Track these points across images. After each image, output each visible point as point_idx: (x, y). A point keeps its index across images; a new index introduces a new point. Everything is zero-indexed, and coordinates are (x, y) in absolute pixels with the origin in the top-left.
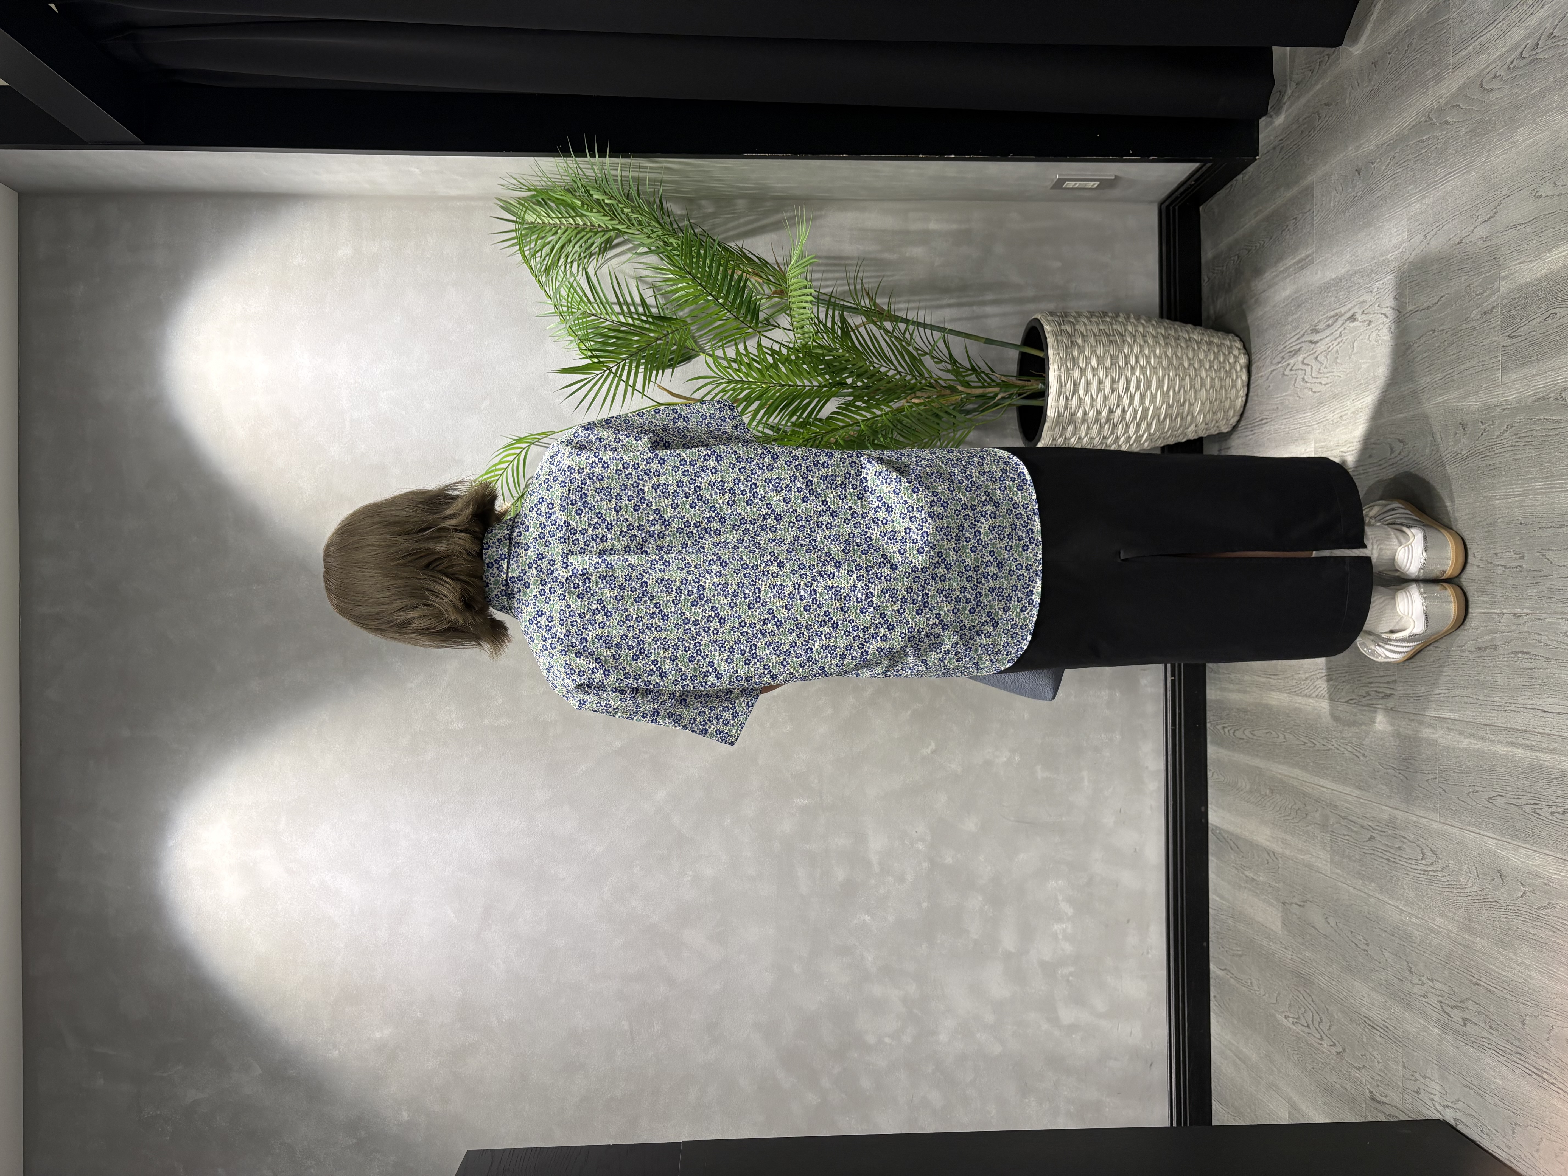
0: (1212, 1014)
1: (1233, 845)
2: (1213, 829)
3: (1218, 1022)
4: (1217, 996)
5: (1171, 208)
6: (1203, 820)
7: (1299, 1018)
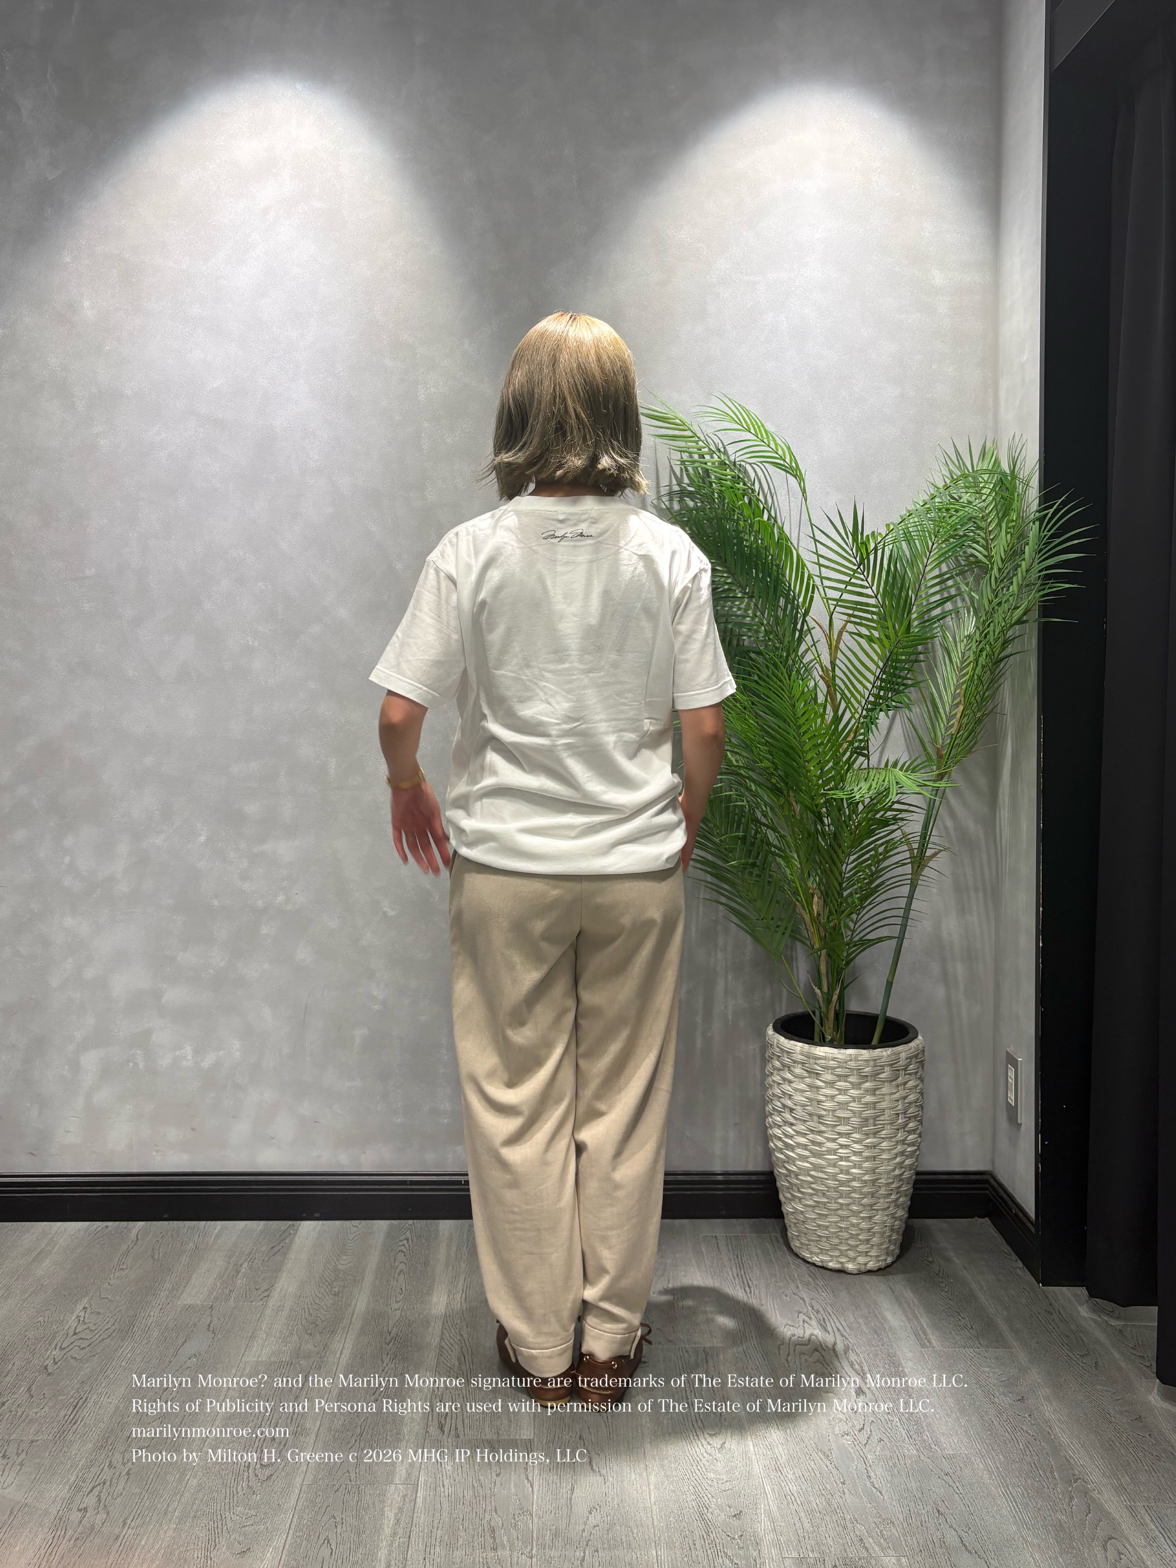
0: (87, 1223)
1: (276, 1249)
2: (294, 1226)
3: (79, 1230)
4: (108, 1230)
5: (987, 1186)
6: (304, 1215)
7: (85, 1323)
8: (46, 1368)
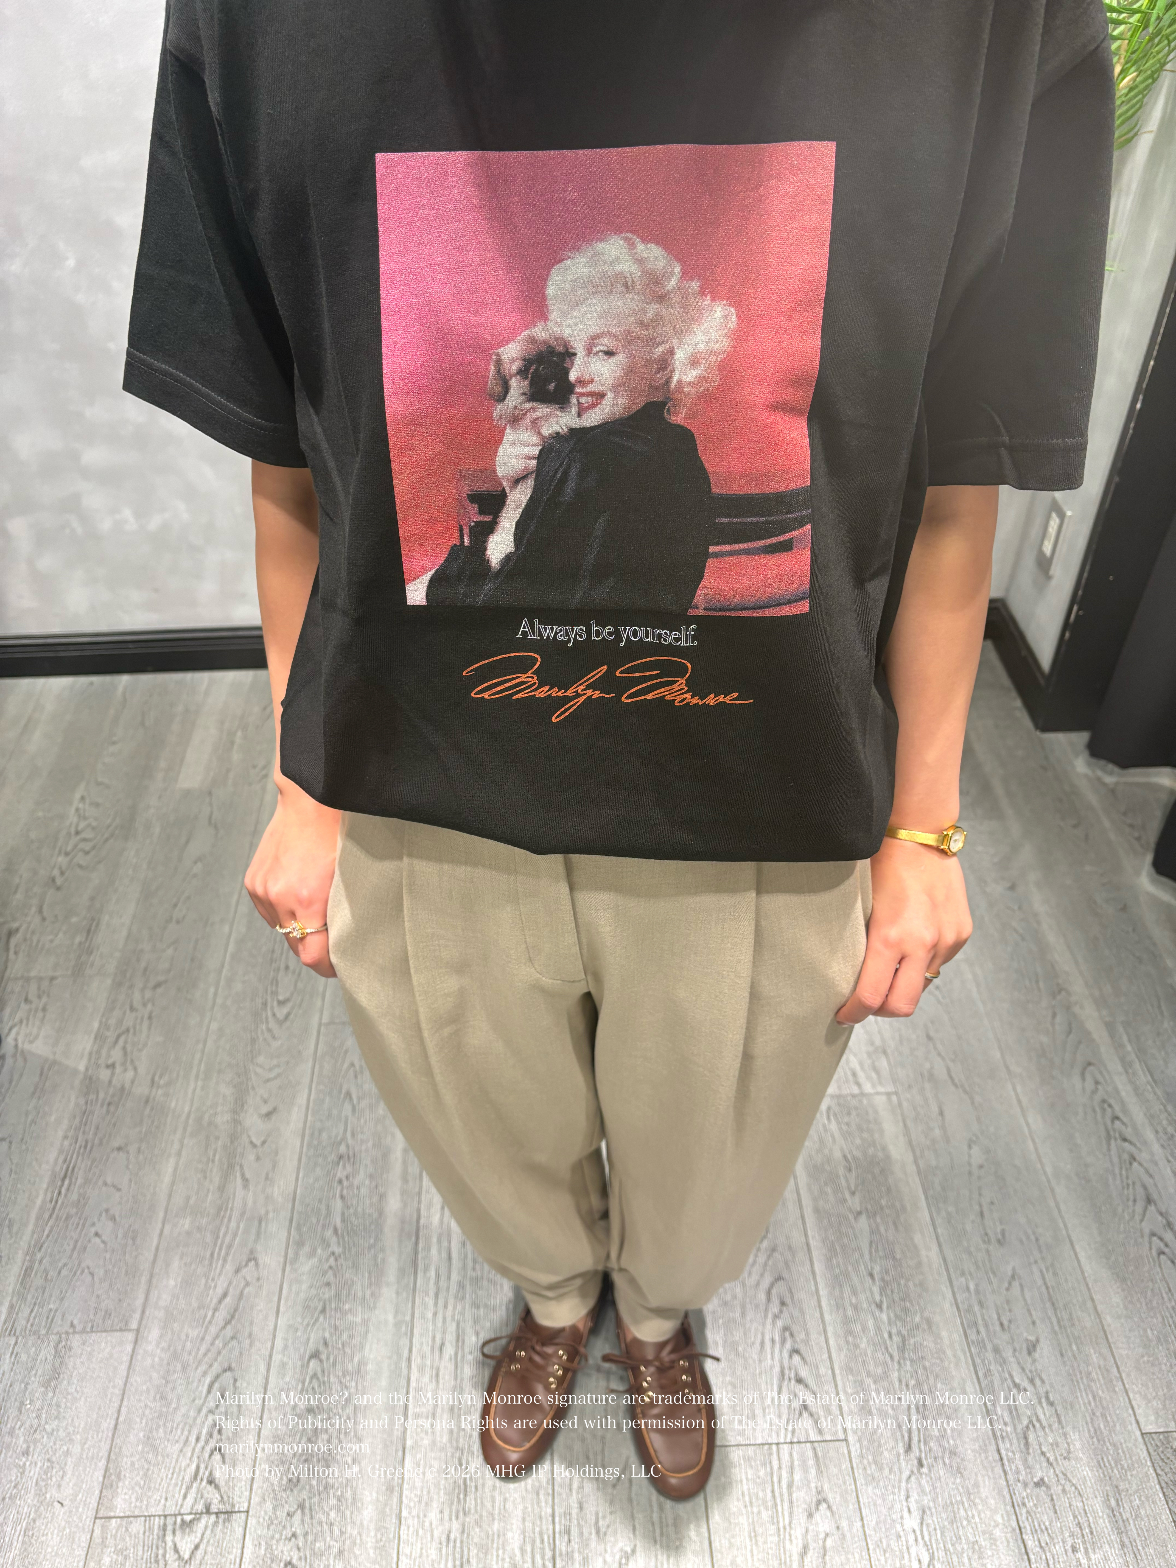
8: (53, 880)
